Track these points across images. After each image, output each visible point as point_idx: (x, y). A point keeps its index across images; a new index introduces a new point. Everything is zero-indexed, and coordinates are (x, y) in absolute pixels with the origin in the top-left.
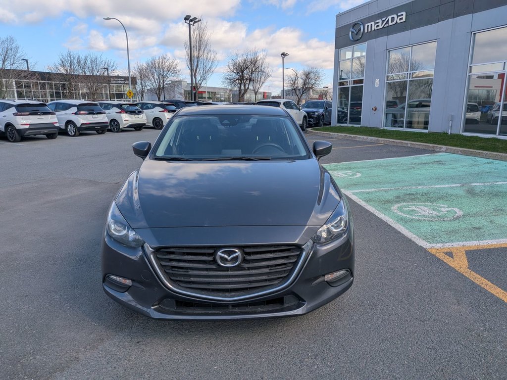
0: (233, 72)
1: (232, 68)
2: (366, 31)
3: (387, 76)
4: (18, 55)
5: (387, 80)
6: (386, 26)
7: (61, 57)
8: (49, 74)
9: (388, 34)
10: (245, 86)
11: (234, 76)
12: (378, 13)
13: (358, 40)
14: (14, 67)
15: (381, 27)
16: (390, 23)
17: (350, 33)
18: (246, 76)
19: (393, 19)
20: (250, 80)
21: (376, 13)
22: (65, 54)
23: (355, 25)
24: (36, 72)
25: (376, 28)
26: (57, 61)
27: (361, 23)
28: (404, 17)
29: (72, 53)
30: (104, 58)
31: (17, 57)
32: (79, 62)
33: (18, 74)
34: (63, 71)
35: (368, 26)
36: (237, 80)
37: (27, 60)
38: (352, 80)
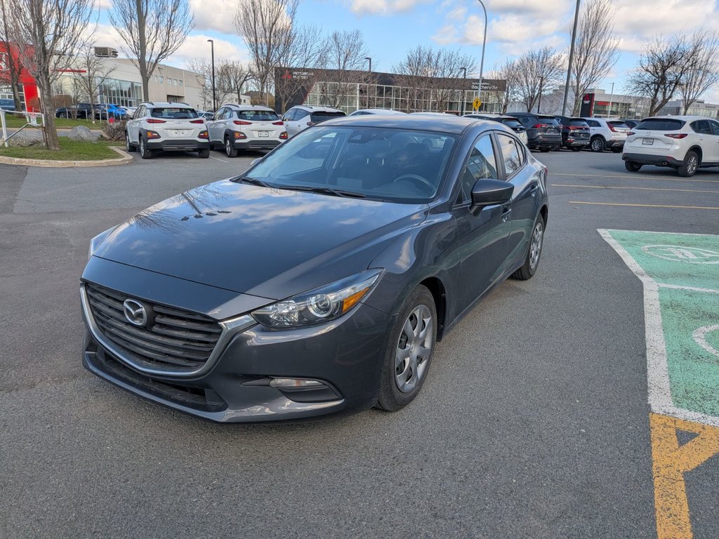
0: (647, 70)
1: (646, 64)
4: (360, 53)
7: (409, 54)
8: (392, 76)
10: (664, 93)
11: (648, 77)
14: (353, 68)
18: (670, 78)
20: (676, 84)
22: (415, 49)
24: (377, 73)
26: (405, 60)
29: (422, 49)
30: (461, 55)
31: (359, 55)
32: (429, 59)
33: (357, 76)
34: (408, 73)
36: (652, 83)
37: (370, 59)
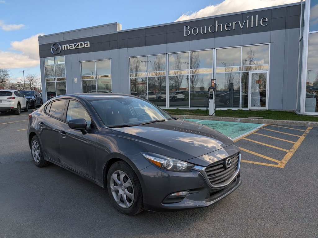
2: (63, 49)
3: (82, 77)
5: (82, 79)
6: (77, 48)
9: (79, 53)
12: (71, 39)
13: (58, 54)
15: (74, 48)
16: (80, 47)
17: (51, 49)
19: (81, 45)
21: (69, 40)
23: (54, 44)
25: (70, 48)
27: (59, 44)
28: (89, 44)
35: (64, 46)
38: (57, 78)
